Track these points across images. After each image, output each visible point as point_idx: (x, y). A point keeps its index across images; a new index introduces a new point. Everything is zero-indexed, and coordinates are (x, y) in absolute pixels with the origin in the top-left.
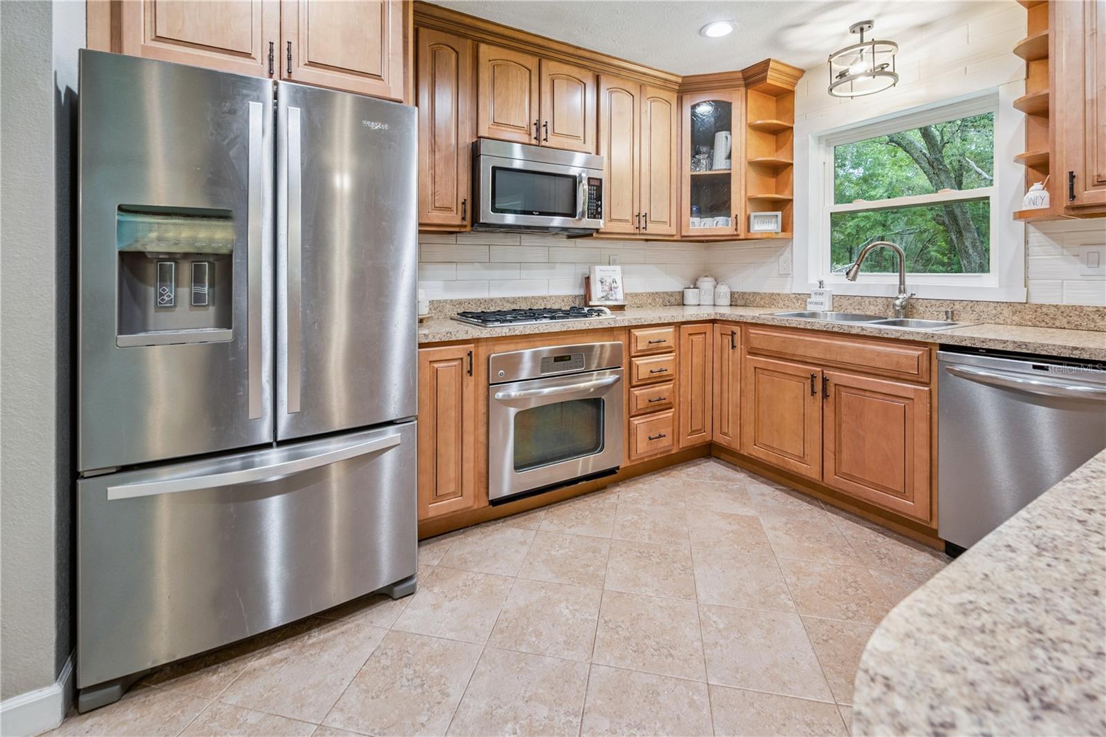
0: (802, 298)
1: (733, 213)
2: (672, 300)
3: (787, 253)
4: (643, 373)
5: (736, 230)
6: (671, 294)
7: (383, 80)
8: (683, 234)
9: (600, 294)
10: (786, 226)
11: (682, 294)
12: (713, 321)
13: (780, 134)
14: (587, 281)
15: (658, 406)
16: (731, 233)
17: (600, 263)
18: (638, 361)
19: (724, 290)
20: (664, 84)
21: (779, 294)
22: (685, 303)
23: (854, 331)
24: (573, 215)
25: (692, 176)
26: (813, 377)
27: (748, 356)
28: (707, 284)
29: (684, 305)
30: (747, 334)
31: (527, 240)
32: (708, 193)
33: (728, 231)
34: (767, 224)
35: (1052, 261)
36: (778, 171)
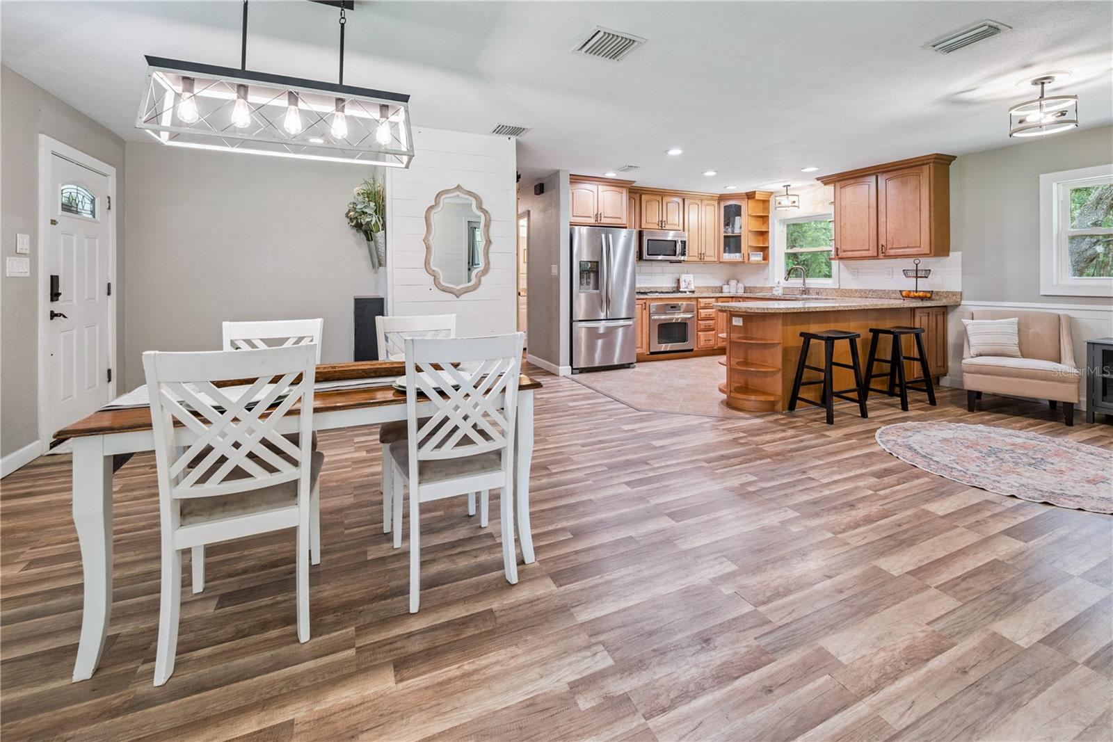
0: (771, 288)
1: (742, 253)
2: (717, 289)
3: (767, 270)
4: (703, 316)
5: (743, 259)
6: (716, 287)
7: (621, 219)
8: (721, 260)
9: (684, 287)
10: (765, 258)
11: (721, 288)
12: (733, 297)
13: (764, 219)
14: (678, 281)
15: (708, 329)
17: (684, 273)
19: (741, 286)
20: (712, 198)
24: (675, 255)
25: (724, 236)
28: (733, 283)
29: (722, 291)
31: (653, 263)
32: (732, 243)
33: (741, 260)
34: (757, 258)
35: (845, 274)
36: (763, 234)
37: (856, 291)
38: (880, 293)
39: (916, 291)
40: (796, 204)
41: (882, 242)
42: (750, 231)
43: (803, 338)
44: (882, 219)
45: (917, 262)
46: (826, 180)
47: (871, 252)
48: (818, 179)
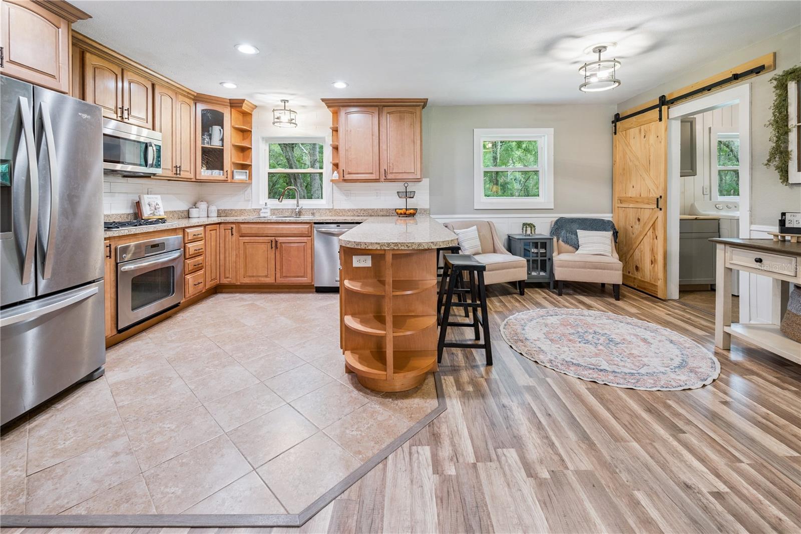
0: (258, 211)
1: (225, 170)
2: (183, 215)
3: (249, 190)
4: (192, 251)
5: (227, 178)
6: (182, 212)
7: (56, 79)
8: (198, 178)
9: (148, 212)
10: (250, 177)
11: (188, 212)
12: (219, 224)
13: (246, 133)
14: (138, 204)
15: (198, 268)
16: (224, 179)
18: (189, 245)
19: (214, 209)
20: (187, 95)
21: (245, 210)
22: (190, 216)
23: (287, 221)
24: (146, 165)
25: (202, 147)
26: (272, 241)
27: (240, 238)
28: (203, 206)
29: (189, 218)
30: (239, 227)
32: (212, 158)
33: (222, 178)
34: (240, 176)
35: (338, 195)
36: (244, 150)
37: (349, 210)
38: (370, 212)
39: (406, 209)
40: (295, 121)
41: (384, 166)
42: (232, 145)
44: (383, 146)
45: (406, 185)
47: (374, 175)
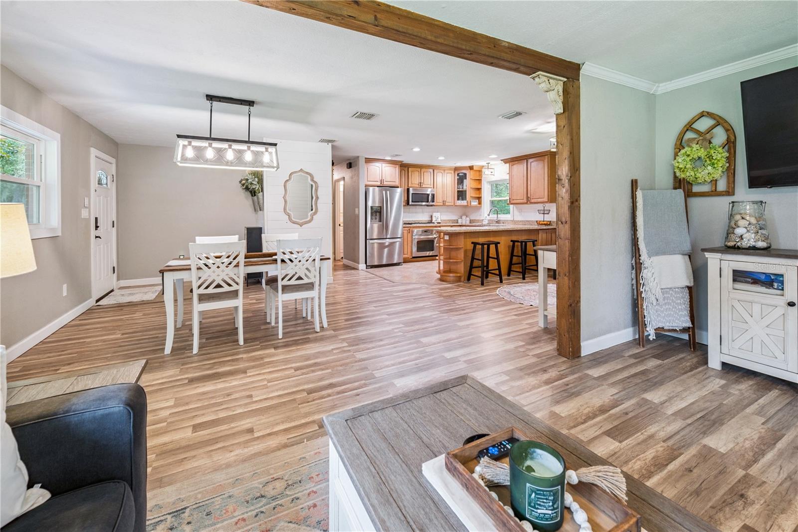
0: (482, 220)
1: (467, 200)
3: (481, 210)
6: (454, 220)
7: (395, 182)
8: (456, 205)
9: (435, 220)
10: (480, 203)
11: (457, 220)
13: (479, 181)
14: (432, 216)
17: (435, 212)
19: (468, 219)
20: (450, 169)
21: (479, 220)
22: (458, 222)
24: (428, 202)
25: (458, 190)
28: (464, 217)
31: (417, 207)
32: (461, 195)
33: (467, 204)
34: (475, 203)
35: (516, 212)
36: (479, 190)
37: (521, 220)
39: (544, 221)
40: (493, 174)
41: (529, 195)
42: (471, 188)
43: (473, 245)
44: (529, 183)
45: (544, 206)
46: (506, 161)
47: (524, 200)
48: (502, 160)
